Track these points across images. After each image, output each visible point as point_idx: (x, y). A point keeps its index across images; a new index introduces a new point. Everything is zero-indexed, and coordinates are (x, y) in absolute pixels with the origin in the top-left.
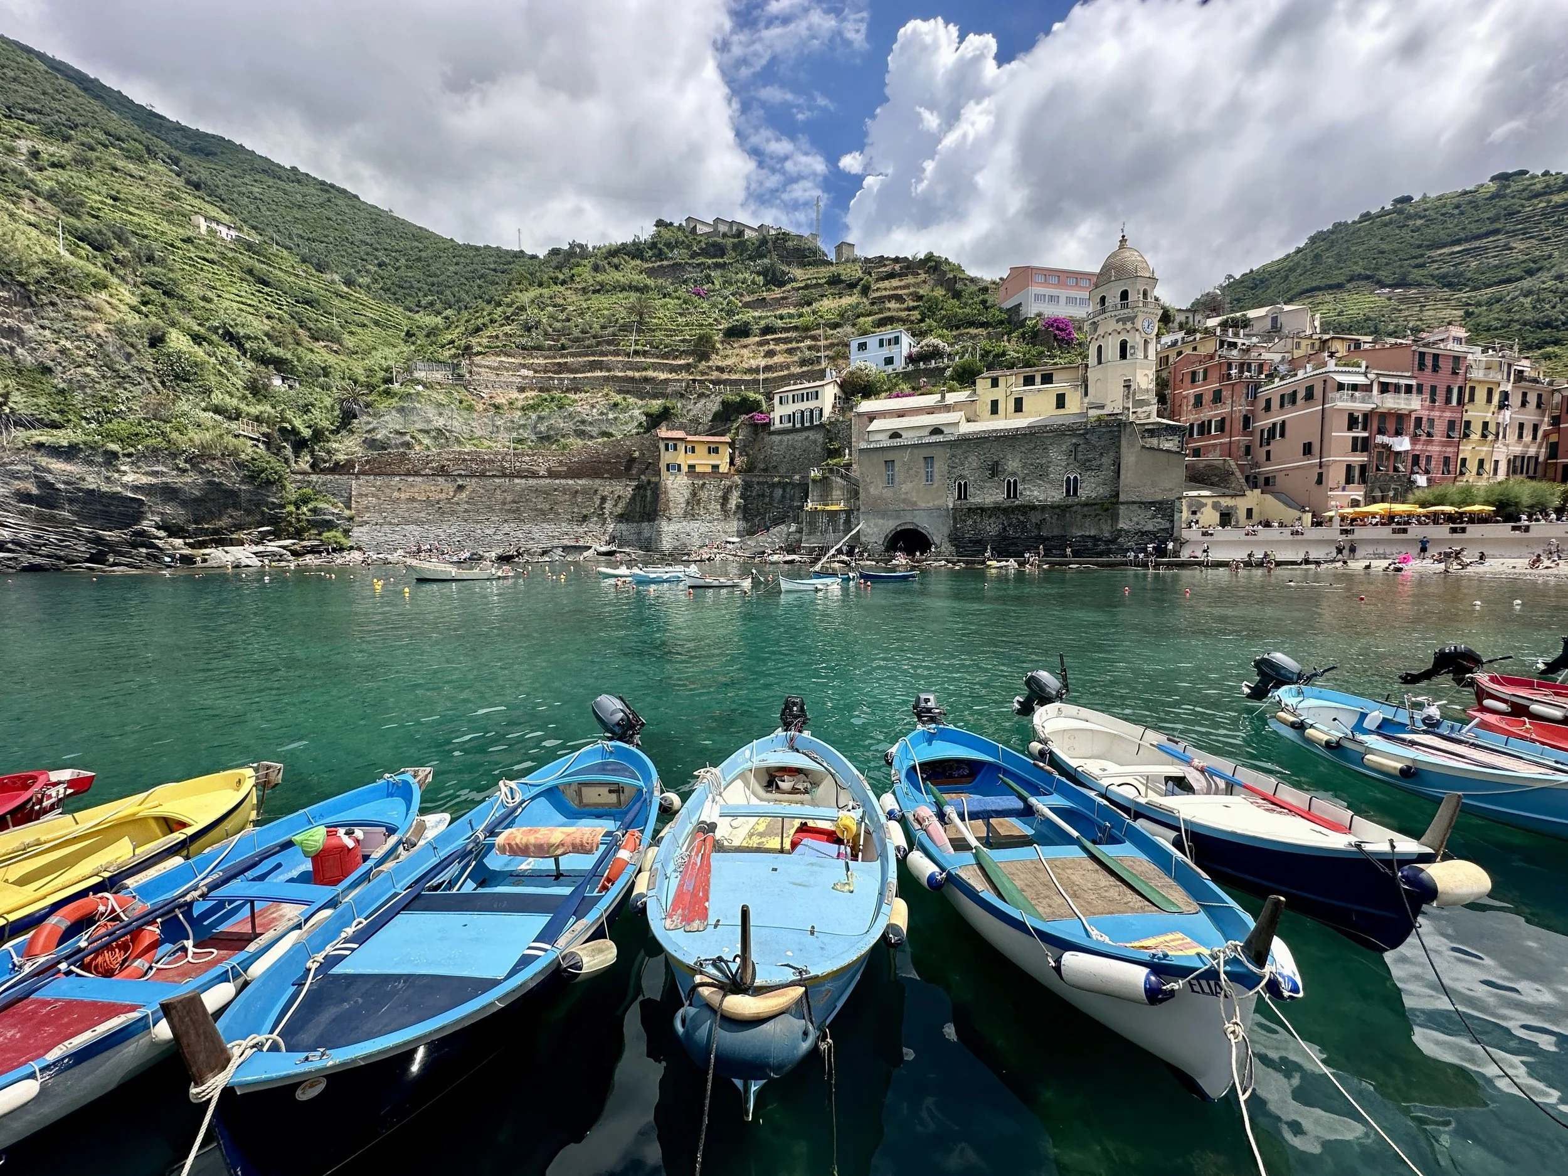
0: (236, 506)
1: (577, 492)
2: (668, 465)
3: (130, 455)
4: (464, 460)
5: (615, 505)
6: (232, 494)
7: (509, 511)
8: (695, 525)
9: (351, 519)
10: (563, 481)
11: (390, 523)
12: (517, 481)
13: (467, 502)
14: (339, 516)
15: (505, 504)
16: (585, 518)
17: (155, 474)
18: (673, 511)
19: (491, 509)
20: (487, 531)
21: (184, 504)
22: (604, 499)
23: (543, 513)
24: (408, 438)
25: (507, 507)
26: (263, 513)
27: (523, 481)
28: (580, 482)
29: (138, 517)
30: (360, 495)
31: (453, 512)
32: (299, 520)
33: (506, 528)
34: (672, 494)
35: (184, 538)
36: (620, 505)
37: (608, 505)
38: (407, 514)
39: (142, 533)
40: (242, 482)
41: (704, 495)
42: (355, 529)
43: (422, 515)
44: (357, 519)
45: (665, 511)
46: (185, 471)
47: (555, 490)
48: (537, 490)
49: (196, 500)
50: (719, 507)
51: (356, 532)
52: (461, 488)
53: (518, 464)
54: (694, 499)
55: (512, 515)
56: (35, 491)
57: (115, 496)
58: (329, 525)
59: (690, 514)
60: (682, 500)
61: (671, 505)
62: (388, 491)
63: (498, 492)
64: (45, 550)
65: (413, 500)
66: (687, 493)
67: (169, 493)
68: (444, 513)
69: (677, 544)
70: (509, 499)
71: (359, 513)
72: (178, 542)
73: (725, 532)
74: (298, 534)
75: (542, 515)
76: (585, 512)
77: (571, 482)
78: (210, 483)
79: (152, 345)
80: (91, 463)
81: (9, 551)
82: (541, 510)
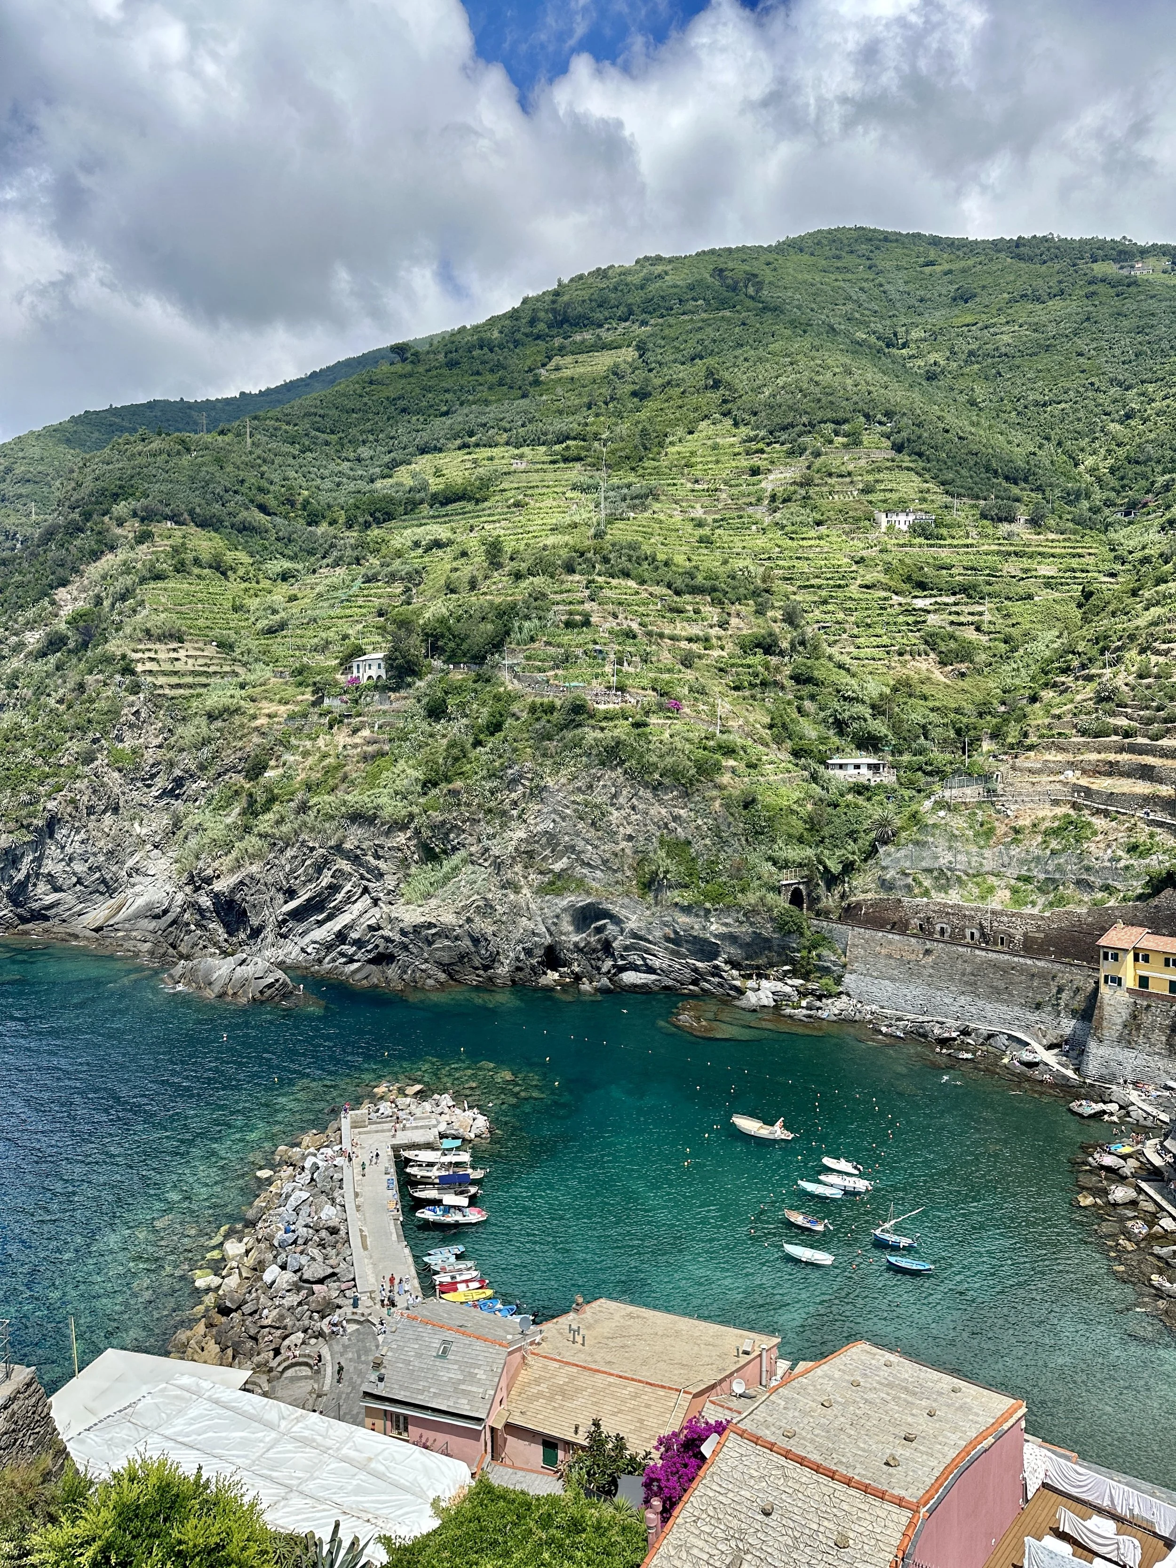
0: (770, 949)
1: (1033, 975)
2: (1106, 977)
3: (716, 910)
4: (948, 913)
5: (1073, 998)
6: (767, 940)
7: (966, 983)
8: (1130, 1054)
9: (844, 966)
10: (1022, 960)
11: (872, 976)
12: (977, 952)
13: (932, 967)
14: (835, 964)
15: (963, 975)
16: (1038, 1006)
17: (726, 925)
18: (1106, 1032)
19: (952, 979)
20: (946, 1000)
21: (741, 946)
22: (1060, 990)
23: (997, 991)
24: (910, 880)
25: (965, 979)
26: (787, 955)
27: (984, 953)
28: (1039, 963)
29: (715, 956)
30: (854, 945)
31: (919, 975)
32: (808, 964)
33: (962, 1000)
34: (1107, 1010)
35: (740, 970)
36: (1078, 998)
37: (1064, 995)
38: (884, 970)
39: (716, 967)
40: (774, 931)
41: (1146, 1019)
42: (847, 976)
43: (896, 972)
44: (849, 966)
45: (1096, 1029)
46: (742, 923)
47: (1013, 968)
48: (995, 966)
49: (748, 944)
50: (1164, 1038)
51: (848, 979)
52: (928, 952)
53: (996, 924)
54: (1133, 1023)
55: (969, 988)
56: (672, 936)
57: (706, 940)
58: (826, 971)
59: (1126, 1040)
60: (1119, 1021)
61: (1105, 1024)
62: (872, 944)
63: (960, 961)
64: (672, 976)
65: (890, 956)
66: (1125, 1014)
67: (732, 939)
68: (912, 974)
69: (1105, 1071)
70: (969, 970)
71: (851, 961)
72: (735, 973)
73: (1167, 1072)
74: (806, 977)
75: (997, 994)
76: (1039, 998)
77: (1029, 962)
78: (754, 932)
79: (746, 807)
80: (697, 916)
81: (659, 975)
82: (996, 988)
